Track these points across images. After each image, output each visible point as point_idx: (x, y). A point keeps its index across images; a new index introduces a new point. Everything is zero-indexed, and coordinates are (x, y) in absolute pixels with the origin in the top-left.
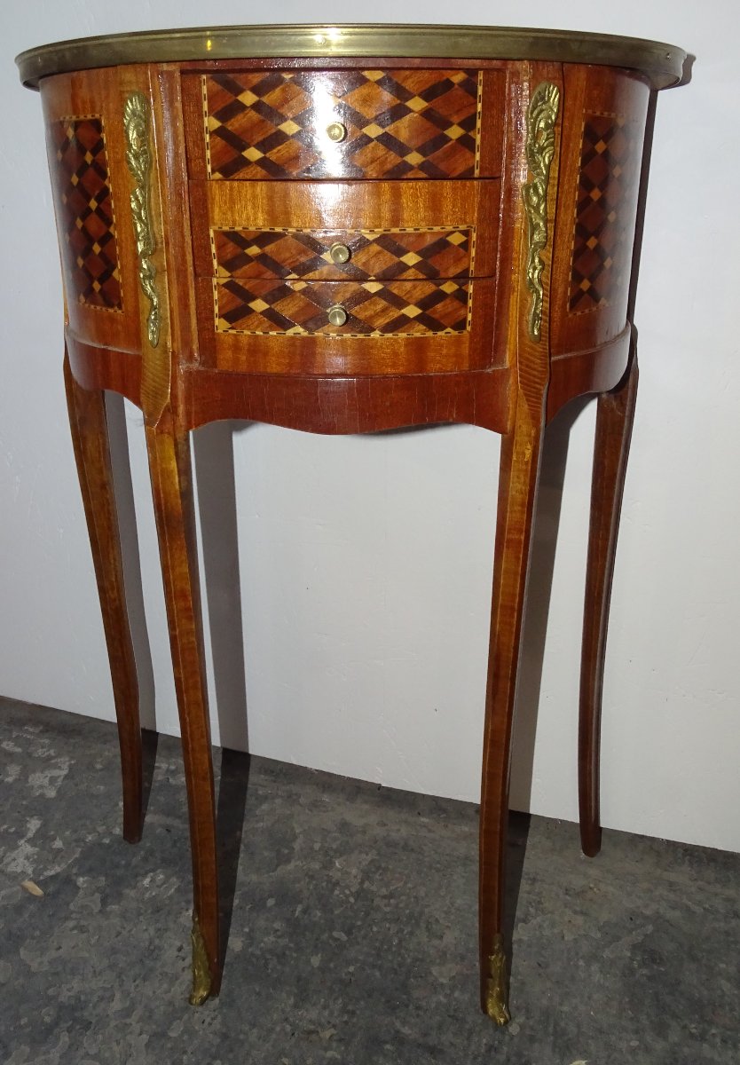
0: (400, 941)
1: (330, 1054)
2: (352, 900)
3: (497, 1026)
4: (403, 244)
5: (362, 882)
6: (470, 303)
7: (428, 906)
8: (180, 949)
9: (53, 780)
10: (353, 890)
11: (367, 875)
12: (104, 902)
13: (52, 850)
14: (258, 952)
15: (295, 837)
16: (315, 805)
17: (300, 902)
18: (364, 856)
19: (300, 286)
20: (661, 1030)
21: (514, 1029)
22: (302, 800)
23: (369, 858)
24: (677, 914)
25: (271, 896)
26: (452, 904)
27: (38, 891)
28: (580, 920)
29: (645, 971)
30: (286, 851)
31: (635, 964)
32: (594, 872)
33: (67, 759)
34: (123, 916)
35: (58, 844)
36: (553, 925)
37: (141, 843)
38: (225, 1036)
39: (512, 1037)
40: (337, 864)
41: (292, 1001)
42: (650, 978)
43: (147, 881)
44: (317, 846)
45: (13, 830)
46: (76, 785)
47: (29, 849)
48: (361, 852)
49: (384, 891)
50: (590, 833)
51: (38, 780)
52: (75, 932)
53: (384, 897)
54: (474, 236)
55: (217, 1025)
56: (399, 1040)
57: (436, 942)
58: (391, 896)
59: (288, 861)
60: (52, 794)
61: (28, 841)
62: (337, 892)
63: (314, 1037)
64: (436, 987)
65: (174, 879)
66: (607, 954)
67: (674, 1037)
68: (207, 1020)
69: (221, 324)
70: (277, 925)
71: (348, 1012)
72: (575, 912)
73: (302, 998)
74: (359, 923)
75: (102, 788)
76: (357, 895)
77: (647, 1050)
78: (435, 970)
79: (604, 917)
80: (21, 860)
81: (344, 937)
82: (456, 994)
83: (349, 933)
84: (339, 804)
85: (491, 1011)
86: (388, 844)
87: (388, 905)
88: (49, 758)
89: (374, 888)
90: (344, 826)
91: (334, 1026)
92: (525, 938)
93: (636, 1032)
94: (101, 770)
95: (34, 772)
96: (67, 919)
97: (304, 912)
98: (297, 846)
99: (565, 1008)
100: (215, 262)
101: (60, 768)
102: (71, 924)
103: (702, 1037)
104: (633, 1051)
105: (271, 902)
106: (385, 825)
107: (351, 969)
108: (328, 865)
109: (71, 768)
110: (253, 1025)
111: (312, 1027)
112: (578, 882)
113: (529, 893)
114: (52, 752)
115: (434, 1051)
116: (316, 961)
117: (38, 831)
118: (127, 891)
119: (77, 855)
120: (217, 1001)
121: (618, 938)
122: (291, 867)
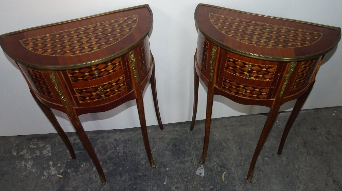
0: (134, 159)
1: (129, 183)
2: (123, 155)
3: (154, 168)
4: (112, 82)
5: (123, 151)
6: (126, 85)
7: (136, 151)
8: (96, 176)
9: (48, 151)
10: (122, 153)
11: (124, 149)
12: (76, 173)
13: (59, 167)
14: (110, 171)
15: (107, 146)
16: (108, 137)
17: (114, 159)
18: (122, 145)
19: (95, 94)
20: (178, 158)
21: (157, 167)
22: (105, 137)
23: (123, 145)
24: (178, 136)
25: (108, 160)
26: (141, 149)
27: (61, 176)
28: (163, 143)
29: (175, 149)
30: (107, 150)
31: (173, 148)
32: (163, 133)
33: (48, 145)
34: (81, 174)
35: (59, 165)
36: (159, 146)
37: (77, 158)
38: (111, 187)
39: (157, 169)
40: (118, 149)
41: (119, 177)
42: (176, 150)
43: (82, 166)
44: (112, 146)
45: (47, 166)
46: (55, 151)
47: (53, 168)
48: (121, 144)
49: (128, 151)
50: (161, 126)
51: (45, 152)
52: (74, 181)
53: (128, 152)
54: (124, 76)
55: (109, 186)
56: (140, 176)
57: (140, 157)
58: (130, 151)
59: (108, 152)
60: (50, 154)
61: (52, 167)
62: (120, 154)
63: (125, 181)
64: (143, 165)
65: (87, 163)
66: (168, 148)
67: (181, 159)
68: (107, 186)
69: (81, 102)
70: (111, 165)
71: (130, 175)
72: (162, 142)
73: (121, 176)
74: (126, 159)
75: (61, 149)
76: (124, 153)
77: (177, 162)
78: (141, 162)
79: (167, 141)
80: (53, 171)
81: (124, 162)
82: (146, 165)
83: (124, 161)
84: (113, 135)
85: (153, 166)
86: (126, 141)
87: (130, 153)
88: (44, 146)
89: (126, 151)
90: (116, 140)
91: (128, 178)
92: (155, 150)
93: (175, 160)
94: (58, 145)
95: (43, 151)
96: (70, 179)
97: (115, 160)
98: (108, 147)
99: (164, 160)
100: (76, 93)
101: (49, 148)
102: (72, 180)
103: (185, 157)
104: (175, 163)
105: (108, 161)
106: (123, 137)
107: (127, 168)
108: (116, 149)
109: (51, 146)
110: (115, 184)
111: (125, 180)
112: (161, 136)
113: (153, 141)
114: (44, 144)
115: (145, 176)
116: (121, 169)
117: (53, 164)
118: (79, 169)
119: (65, 166)
120: (107, 182)
121: (170, 145)
122: (109, 152)
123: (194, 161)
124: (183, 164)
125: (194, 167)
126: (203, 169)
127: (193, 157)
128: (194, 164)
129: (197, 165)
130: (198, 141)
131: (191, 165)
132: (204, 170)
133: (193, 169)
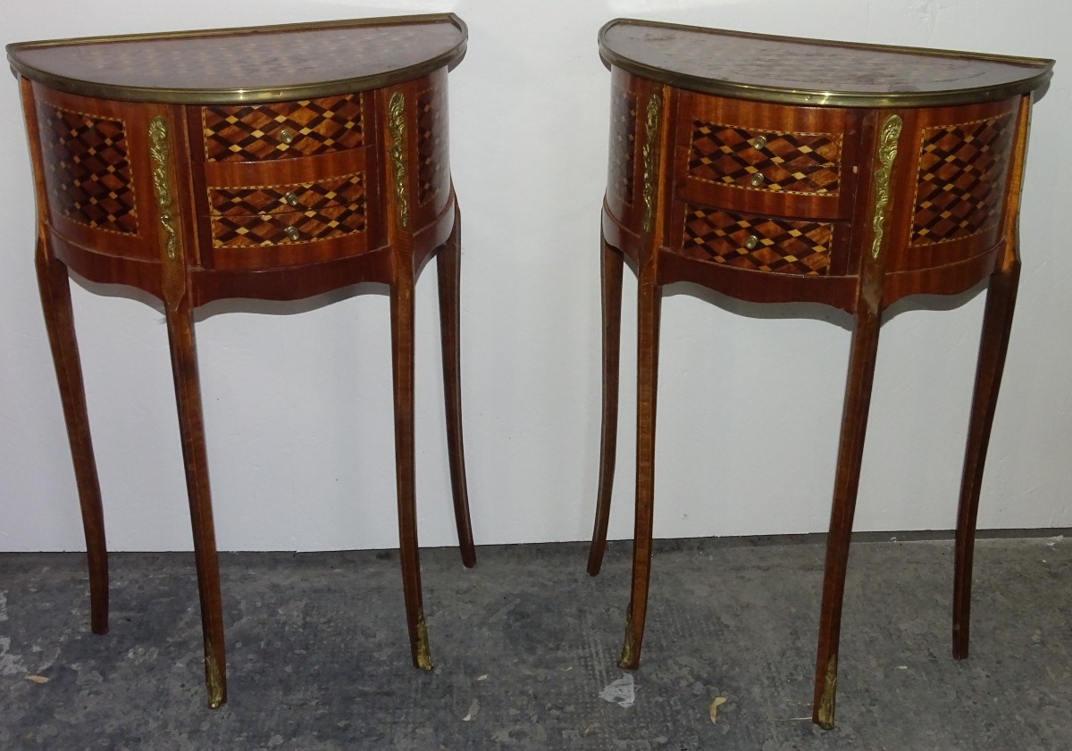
0: (346, 645)
1: (319, 712)
2: (301, 630)
3: (427, 672)
4: (326, 188)
5: (304, 618)
6: (366, 214)
7: (359, 622)
8: (183, 686)
10: (300, 624)
11: (306, 613)
12: (103, 674)
13: (34, 654)
14: (244, 674)
15: (238, 603)
16: (244, 579)
17: (262, 640)
18: (299, 602)
19: (267, 218)
20: (531, 650)
21: (438, 671)
22: (231, 578)
23: (304, 602)
24: (536, 589)
25: (236, 642)
27: (44, 680)
28: (470, 606)
29: (518, 624)
30: (235, 612)
31: (511, 622)
32: (474, 577)
34: (125, 678)
35: (36, 649)
36: (451, 613)
37: (109, 633)
38: (242, 721)
39: (438, 676)
40: (280, 612)
41: (281, 693)
42: (522, 627)
43: (131, 655)
44: (259, 604)
46: (23, 607)
47: (12, 657)
48: (296, 601)
49: (323, 620)
50: (467, 551)
52: (92, 696)
53: (325, 623)
54: (365, 177)
55: (233, 717)
56: (364, 694)
57: (372, 640)
58: (329, 621)
59: (241, 618)
60: (5, 618)
61: (8, 652)
62: (287, 628)
63: (305, 706)
64: (379, 663)
65: (153, 649)
66: (491, 620)
67: (540, 652)
68: (225, 717)
69: (217, 244)
70: (250, 656)
71: (323, 689)
72: (467, 603)
73: (288, 689)
74: (312, 642)
75: (48, 604)
76: (305, 626)
77: (524, 662)
78: (376, 655)
79: (486, 601)
80: (11, 665)
81: (304, 652)
82: (395, 663)
83: (307, 648)
84: (264, 574)
85: (421, 664)
86: (316, 591)
87: (329, 627)
89: (315, 619)
90: (274, 587)
91: (317, 698)
92: (434, 624)
93: (516, 655)
94: (35, 593)
96: (79, 690)
97: (268, 644)
98: (243, 606)
99: (469, 654)
100: (211, 207)
102: (87, 692)
103: (557, 649)
104: (516, 665)
105: (238, 645)
106: (307, 580)
107: (316, 667)
108: (273, 613)
109: (7, 596)
110: (260, 711)
111: (301, 702)
112: (464, 585)
113: (430, 598)
115: (388, 694)
116: (289, 669)
117: (11, 644)
118: (118, 664)
119: (59, 652)
120: (226, 706)
121: (498, 611)
122: (244, 620)
123: (596, 663)
124: (547, 667)
125: (596, 679)
126: (632, 685)
127: (593, 650)
128: (593, 669)
129: (607, 672)
130: (617, 605)
131: (584, 672)
132: (635, 688)
133: (587, 684)
